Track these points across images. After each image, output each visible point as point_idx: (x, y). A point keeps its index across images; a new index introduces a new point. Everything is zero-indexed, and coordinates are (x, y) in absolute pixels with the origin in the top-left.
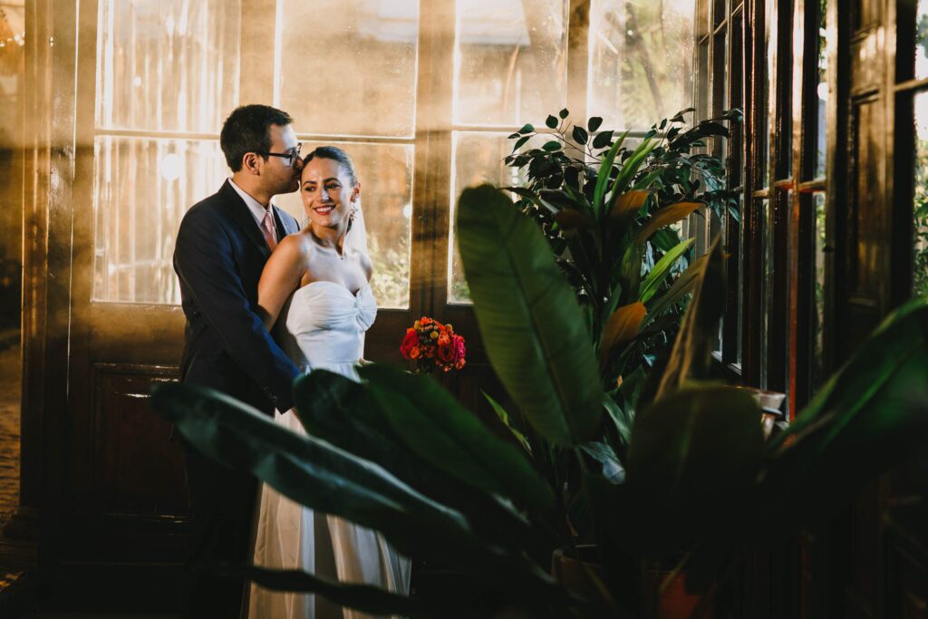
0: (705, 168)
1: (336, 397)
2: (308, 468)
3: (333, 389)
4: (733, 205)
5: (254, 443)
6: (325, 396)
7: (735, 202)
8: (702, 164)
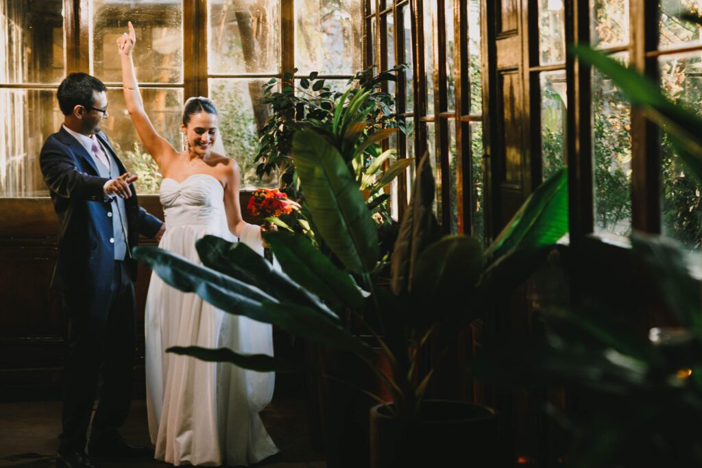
0: (381, 101)
1: (220, 251)
2: (223, 290)
3: (218, 246)
4: (401, 124)
5: (192, 278)
6: (214, 250)
7: (402, 122)
8: (380, 99)
